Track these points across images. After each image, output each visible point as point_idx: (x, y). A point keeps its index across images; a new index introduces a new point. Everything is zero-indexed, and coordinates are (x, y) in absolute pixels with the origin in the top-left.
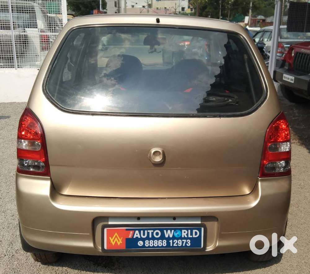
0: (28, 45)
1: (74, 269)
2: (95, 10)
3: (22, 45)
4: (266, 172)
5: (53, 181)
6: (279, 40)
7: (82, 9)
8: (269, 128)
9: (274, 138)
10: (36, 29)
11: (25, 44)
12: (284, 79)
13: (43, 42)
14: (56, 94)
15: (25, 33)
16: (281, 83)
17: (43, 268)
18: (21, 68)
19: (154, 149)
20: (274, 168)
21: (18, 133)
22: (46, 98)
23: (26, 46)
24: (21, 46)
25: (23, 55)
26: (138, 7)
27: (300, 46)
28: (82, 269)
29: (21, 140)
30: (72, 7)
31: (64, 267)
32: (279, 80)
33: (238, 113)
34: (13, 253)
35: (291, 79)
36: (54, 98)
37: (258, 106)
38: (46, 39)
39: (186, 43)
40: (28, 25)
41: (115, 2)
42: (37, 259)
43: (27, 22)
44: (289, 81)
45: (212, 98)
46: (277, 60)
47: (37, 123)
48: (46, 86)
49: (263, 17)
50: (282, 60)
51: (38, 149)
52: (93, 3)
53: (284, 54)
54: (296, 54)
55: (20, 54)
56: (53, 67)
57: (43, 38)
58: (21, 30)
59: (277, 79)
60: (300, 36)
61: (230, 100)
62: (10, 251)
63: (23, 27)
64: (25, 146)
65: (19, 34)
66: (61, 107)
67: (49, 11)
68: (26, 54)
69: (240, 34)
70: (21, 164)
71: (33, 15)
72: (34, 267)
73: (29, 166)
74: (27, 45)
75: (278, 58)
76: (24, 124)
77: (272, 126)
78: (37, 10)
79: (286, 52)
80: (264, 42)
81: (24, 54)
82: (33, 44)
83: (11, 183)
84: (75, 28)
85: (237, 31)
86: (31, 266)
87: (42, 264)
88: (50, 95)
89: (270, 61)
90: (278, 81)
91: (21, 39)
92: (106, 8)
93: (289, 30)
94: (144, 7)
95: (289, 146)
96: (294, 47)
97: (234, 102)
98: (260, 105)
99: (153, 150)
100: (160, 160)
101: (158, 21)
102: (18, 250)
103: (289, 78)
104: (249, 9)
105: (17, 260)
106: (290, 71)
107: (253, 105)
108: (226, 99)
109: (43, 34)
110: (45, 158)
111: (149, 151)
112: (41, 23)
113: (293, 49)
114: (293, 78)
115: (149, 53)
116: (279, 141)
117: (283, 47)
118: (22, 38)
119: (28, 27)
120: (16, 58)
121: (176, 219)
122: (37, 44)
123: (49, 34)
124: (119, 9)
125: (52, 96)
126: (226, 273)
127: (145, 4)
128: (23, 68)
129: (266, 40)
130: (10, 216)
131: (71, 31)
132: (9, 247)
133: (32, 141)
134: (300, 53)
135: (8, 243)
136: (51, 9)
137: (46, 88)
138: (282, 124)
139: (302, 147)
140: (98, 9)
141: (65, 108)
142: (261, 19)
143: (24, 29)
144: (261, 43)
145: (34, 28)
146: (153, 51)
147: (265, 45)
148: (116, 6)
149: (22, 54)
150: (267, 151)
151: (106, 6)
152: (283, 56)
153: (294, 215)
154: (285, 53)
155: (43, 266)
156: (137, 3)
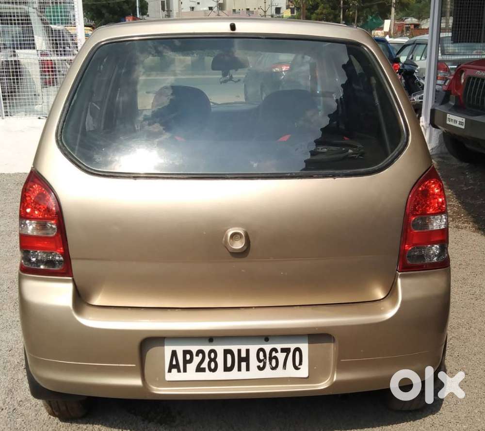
0: (22, 77)
1: (111, 428)
2: (129, 18)
3: (12, 78)
4: (409, 262)
5: (77, 284)
6: (440, 57)
7: (107, 15)
8: (412, 193)
9: (420, 209)
10: (34, 51)
11: (17, 76)
12: (448, 122)
13: (45, 71)
14: (77, 147)
15: (16, 59)
16: (443, 129)
17: (63, 427)
18: (11, 115)
19: (232, 230)
20: (422, 257)
21: (20, 211)
22: (62, 154)
23: (17, 79)
24: (10, 79)
25: (13, 94)
26: (202, 9)
27: (474, 66)
28: (124, 428)
29: (26, 220)
30: (89, 13)
31: (96, 424)
32: (440, 125)
33: (362, 170)
34: (14, 406)
35: (460, 122)
36: (74, 153)
37: (393, 157)
38: (50, 66)
39: (284, 68)
40: (20, 44)
41: (163, 3)
42: (53, 412)
43: (18, 39)
44: (457, 125)
45: (322, 149)
46: (436, 91)
47: (50, 193)
48: (61, 135)
49: (415, 21)
50: (445, 91)
51: (53, 234)
52: (125, 4)
53: (448, 81)
54: (468, 79)
55: (8, 92)
56: (72, 105)
57: (46, 66)
58: (9, 54)
59: (436, 123)
60: (475, 49)
61: (350, 151)
62: (10, 402)
63: (12, 48)
64: (32, 229)
65: (5, 60)
66: (86, 166)
67: (54, 20)
68: (18, 92)
69: (364, 45)
70: (26, 258)
71: (28, 27)
72: (49, 426)
73: (38, 262)
74: (19, 77)
75: (438, 87)
76: (29, 196)
77: (417, 190)
78: (35, 18)
79: (452, 77)
80: (415, 62)
81: (15, 92)
82: (30, 75)
83: (5, 301)
84: (103, 43)
85: (358, 41)
86: (44, 424)
87: (61, 421)
88: (69, 149)
89: (424, 94)
90: (440, 127)
91: (9, 69)
92: (147, 12)
93: (455, 39)
94: (211, 8)
95: (445, 220)
96: (465, 67)
97: (357, 154)
98: (397, 157)
99: (230, 231)
100: (242, 246)
101: (233, 27)
102: (22, 401)
103: (456, 121)
104: (391, 6)
105: (21, 416)
106: (458, 109)
107: (387, 156)
108: (344, 149)
109: (45, 58)
110: (63, 247)
111: (224, 232)
112: (41, 41)
113: (462, 71)
114: (464, 120)
115: (221, 83)
116: (428, 213)
117: (447, 70)
118: (10, 67)
119: (21, 48)
120: (2, 100)
121: (270, 340)
122: (37, 75)
123: (54, 58)
124: (169, 14)
125: (71, 150)
126: (351, 429)
127: (214, 4)
128: (14, 116)
129: (418, 58)
130: (7, 351)
131: (96, 48)
132: (7, 396)
133: (42, 222)
134: (474, 78)
135: (6, 391)
136: (58, 16)
137: (61, 137)
138: (433, 186)
139: (480, 235)
140: (133, 15)
141: (92, 169)
142: (411, 24)
143: (14, 52)
144: (411, 63)
145: (30, 49)
146: (227, 79)
147: (417, 66)
148: (163, 9)
149: (11, 92)
150: (410, 228)
151: (147, 9)
152: (446, 84)
153: (464, 341)
154: (450, 79)
155: (63, 423)
156: (198, 3)
